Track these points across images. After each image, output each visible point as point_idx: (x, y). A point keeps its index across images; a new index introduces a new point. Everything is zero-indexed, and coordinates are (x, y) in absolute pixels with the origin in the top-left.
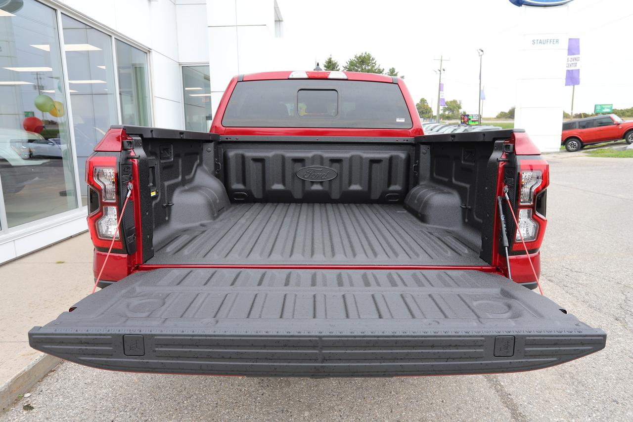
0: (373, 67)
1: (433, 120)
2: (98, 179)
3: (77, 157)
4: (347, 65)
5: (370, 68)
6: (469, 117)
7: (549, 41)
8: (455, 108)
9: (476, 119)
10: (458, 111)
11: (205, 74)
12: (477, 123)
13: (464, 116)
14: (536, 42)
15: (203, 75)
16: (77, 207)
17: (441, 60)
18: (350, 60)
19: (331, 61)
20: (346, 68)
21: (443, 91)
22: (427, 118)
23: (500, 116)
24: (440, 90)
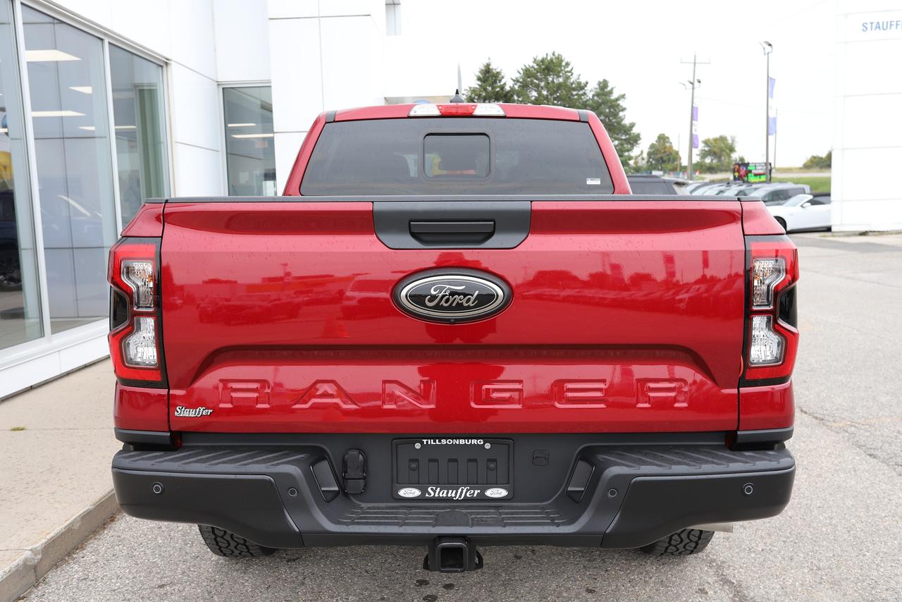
0: (568, 78)
1: (681, 174)
2: (128, 277)
3: (45, 249)
4: (518, 75)
5: (561, 80)
6: (749, 168)
7: (894, 23)
8: (724, 151)
9: (761, 172)
10: (730, 157)
11: (263, 99)
12: (763, 178)
13: (739, 165)
14: (869, 26)
15: (259, 103)
16: (42, 334)
17: (695, 64)
18: (524, 68)
19: (489, 69)
20: (518, 81)
21: (697, 120)
22: (670, 170)
23: (810, 164)
24: (692, 119)
